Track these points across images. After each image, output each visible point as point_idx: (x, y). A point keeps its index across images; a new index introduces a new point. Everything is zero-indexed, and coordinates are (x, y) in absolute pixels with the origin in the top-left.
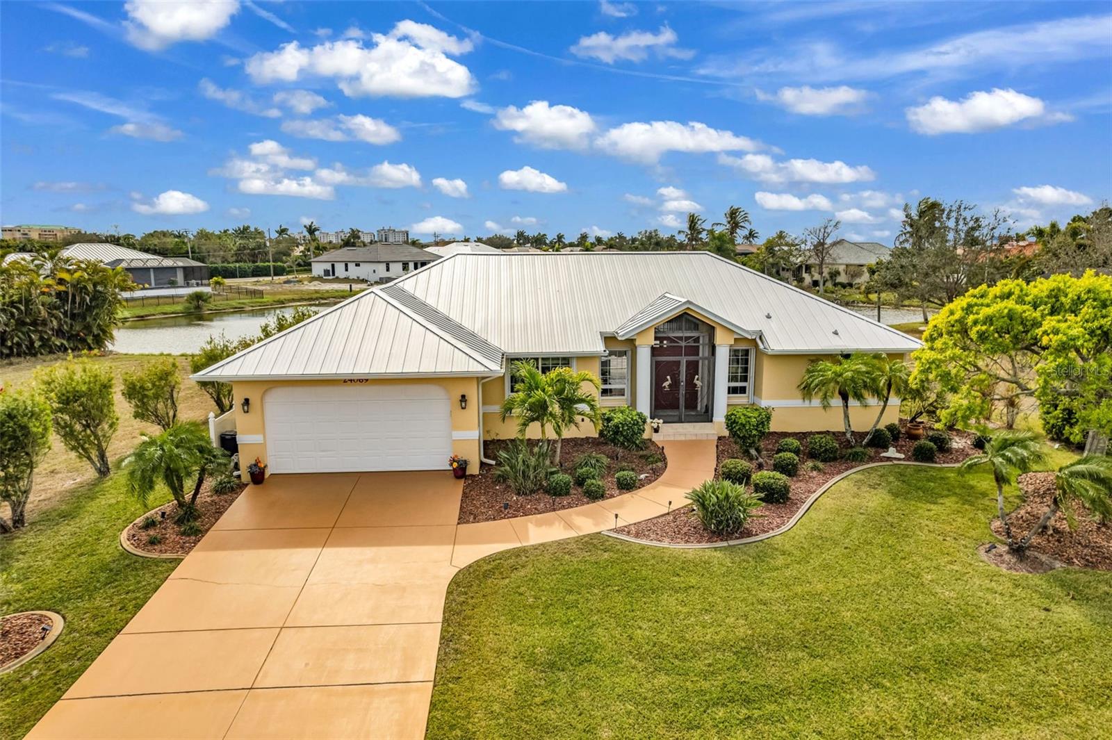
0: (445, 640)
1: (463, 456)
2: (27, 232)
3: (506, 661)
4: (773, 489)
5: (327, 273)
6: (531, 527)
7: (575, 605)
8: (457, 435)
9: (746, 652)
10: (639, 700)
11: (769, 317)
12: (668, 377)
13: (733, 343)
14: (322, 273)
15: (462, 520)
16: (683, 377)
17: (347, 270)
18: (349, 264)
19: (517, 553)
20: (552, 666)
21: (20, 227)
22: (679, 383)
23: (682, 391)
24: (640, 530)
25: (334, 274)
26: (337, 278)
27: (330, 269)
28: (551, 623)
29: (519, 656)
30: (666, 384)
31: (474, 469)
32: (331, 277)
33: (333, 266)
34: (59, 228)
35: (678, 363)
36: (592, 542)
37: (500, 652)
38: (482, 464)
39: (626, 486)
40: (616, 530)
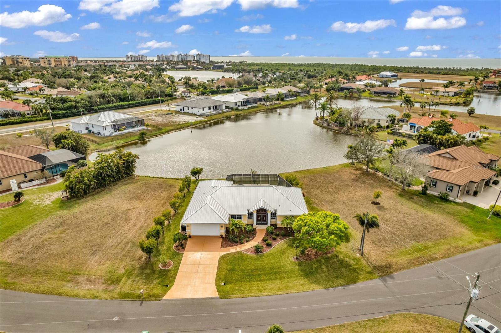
0: (218, 267)
1: (222, 234)
2: (49, 59)
3: (225, 270)
4: (269, 244)
5: (181, 110)
6: (231, 249)
7: (234, 263)
8: (221, 231)
9: (252, 270)
10: (238, 275)
11: (279, 206)
14: (179, 110)
15: (221, 247)
16: (262, 218)
17: (188, 110)
18: (189, 108)
19: (228, 254)
20: (230, 271)
21: (46, 57)
23: (262, 220)
24: (246, 250)
25: (184, 111)
26: (185, 112)
27: (182, 108)
28: (230, 265)
29: (226, 270)
30: (259, 219)
31: (224, 236)
32: (183, 112)
33: (183, 108)
34: (62, 57)
35: (261, 216)
36: (239, 253)
37: (224, 269)
38: (225, 235)
39: (247, 241)
40: (243, 251)
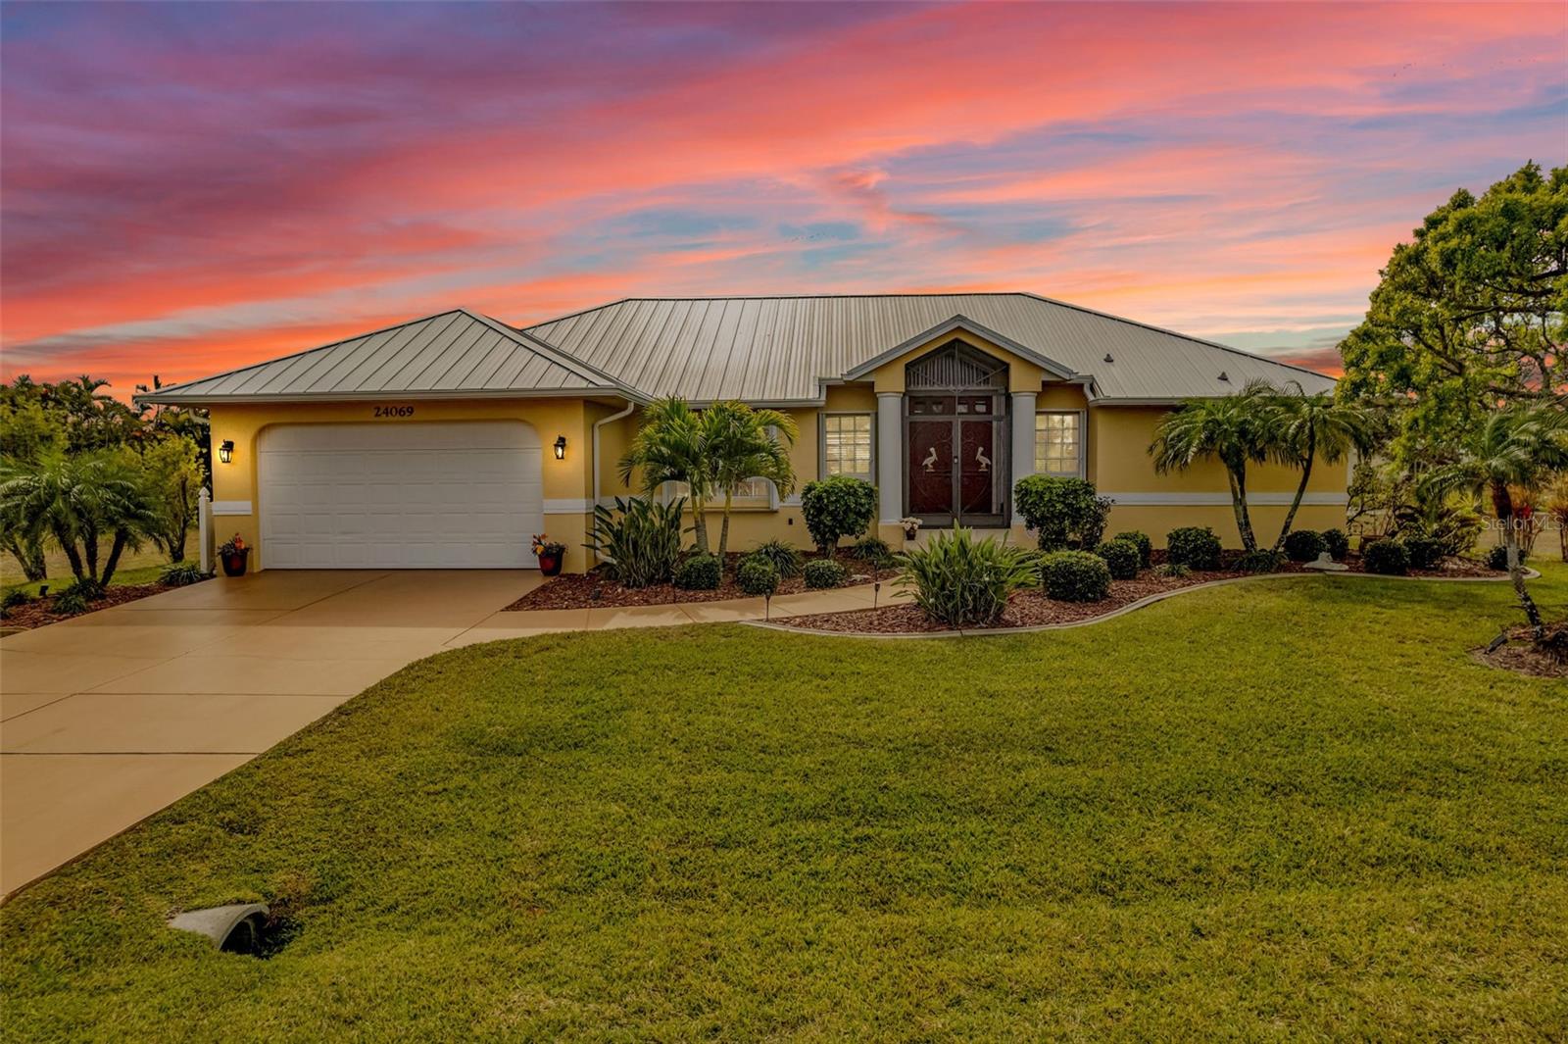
4: (1074, 573)
6: (621, 615)
11: (1109, 360)
12: (932, 450)
13: (1040, 390)
15: (512, 608)
16: (957, 450)
22: (951, 461)
23: (957, 473)
24: (810, 620)
30: (929, 461)
31: (577, 565)
35: (949, 426)
40: (767, 620)
